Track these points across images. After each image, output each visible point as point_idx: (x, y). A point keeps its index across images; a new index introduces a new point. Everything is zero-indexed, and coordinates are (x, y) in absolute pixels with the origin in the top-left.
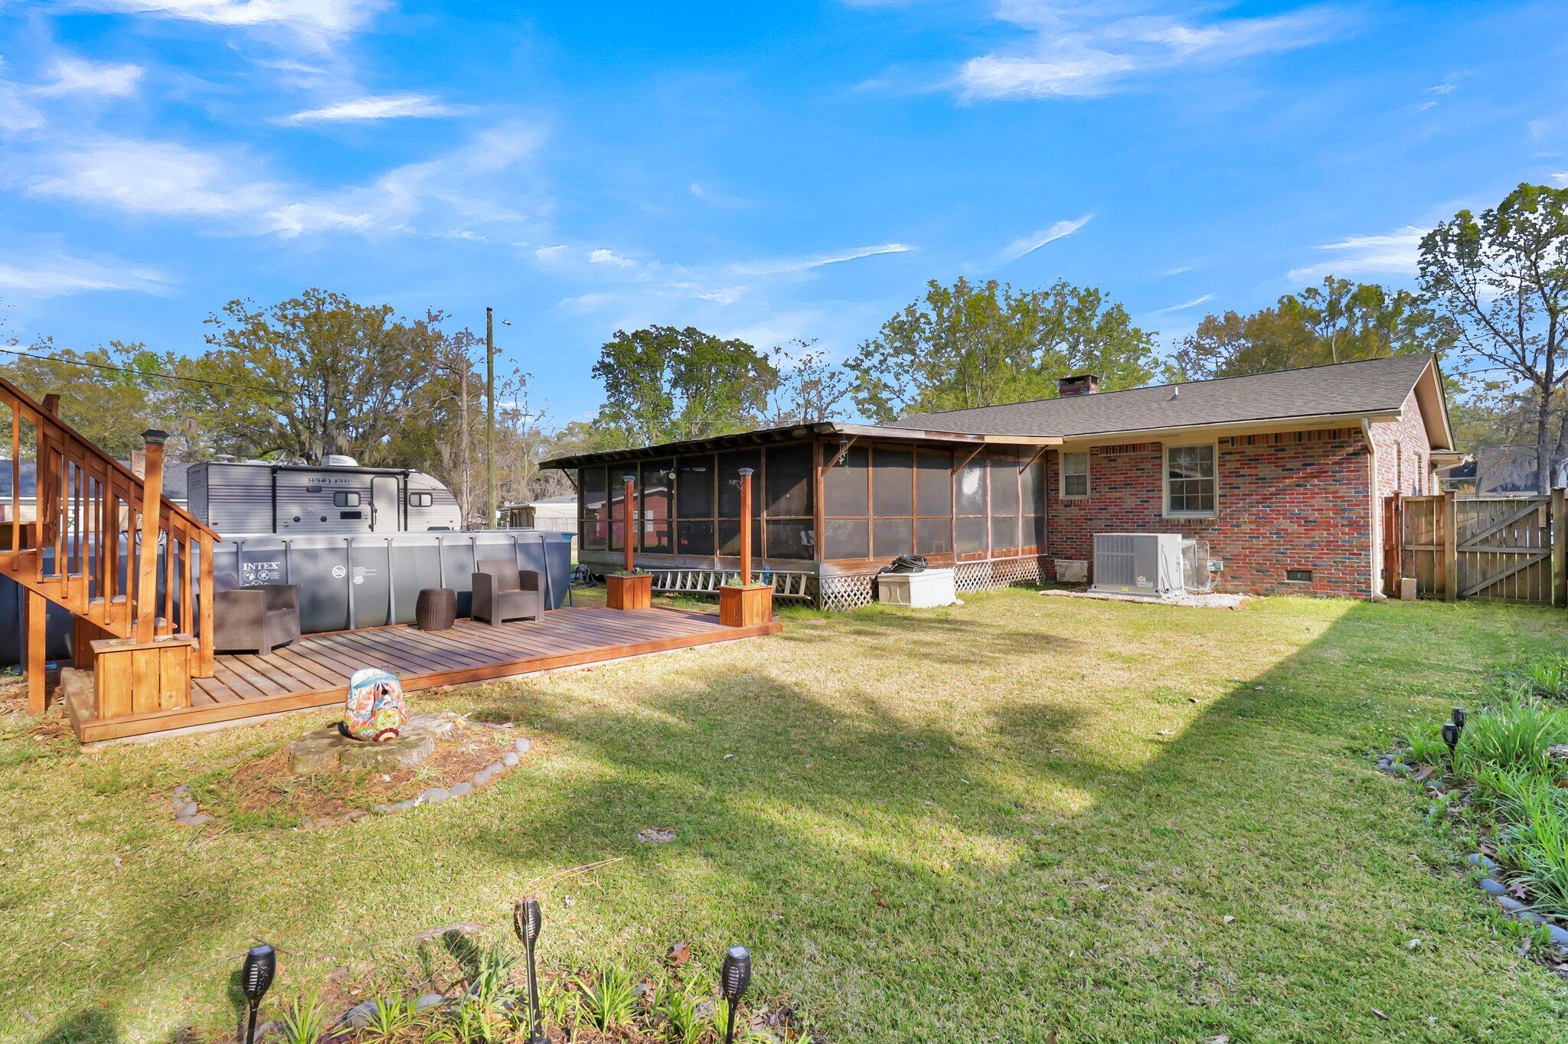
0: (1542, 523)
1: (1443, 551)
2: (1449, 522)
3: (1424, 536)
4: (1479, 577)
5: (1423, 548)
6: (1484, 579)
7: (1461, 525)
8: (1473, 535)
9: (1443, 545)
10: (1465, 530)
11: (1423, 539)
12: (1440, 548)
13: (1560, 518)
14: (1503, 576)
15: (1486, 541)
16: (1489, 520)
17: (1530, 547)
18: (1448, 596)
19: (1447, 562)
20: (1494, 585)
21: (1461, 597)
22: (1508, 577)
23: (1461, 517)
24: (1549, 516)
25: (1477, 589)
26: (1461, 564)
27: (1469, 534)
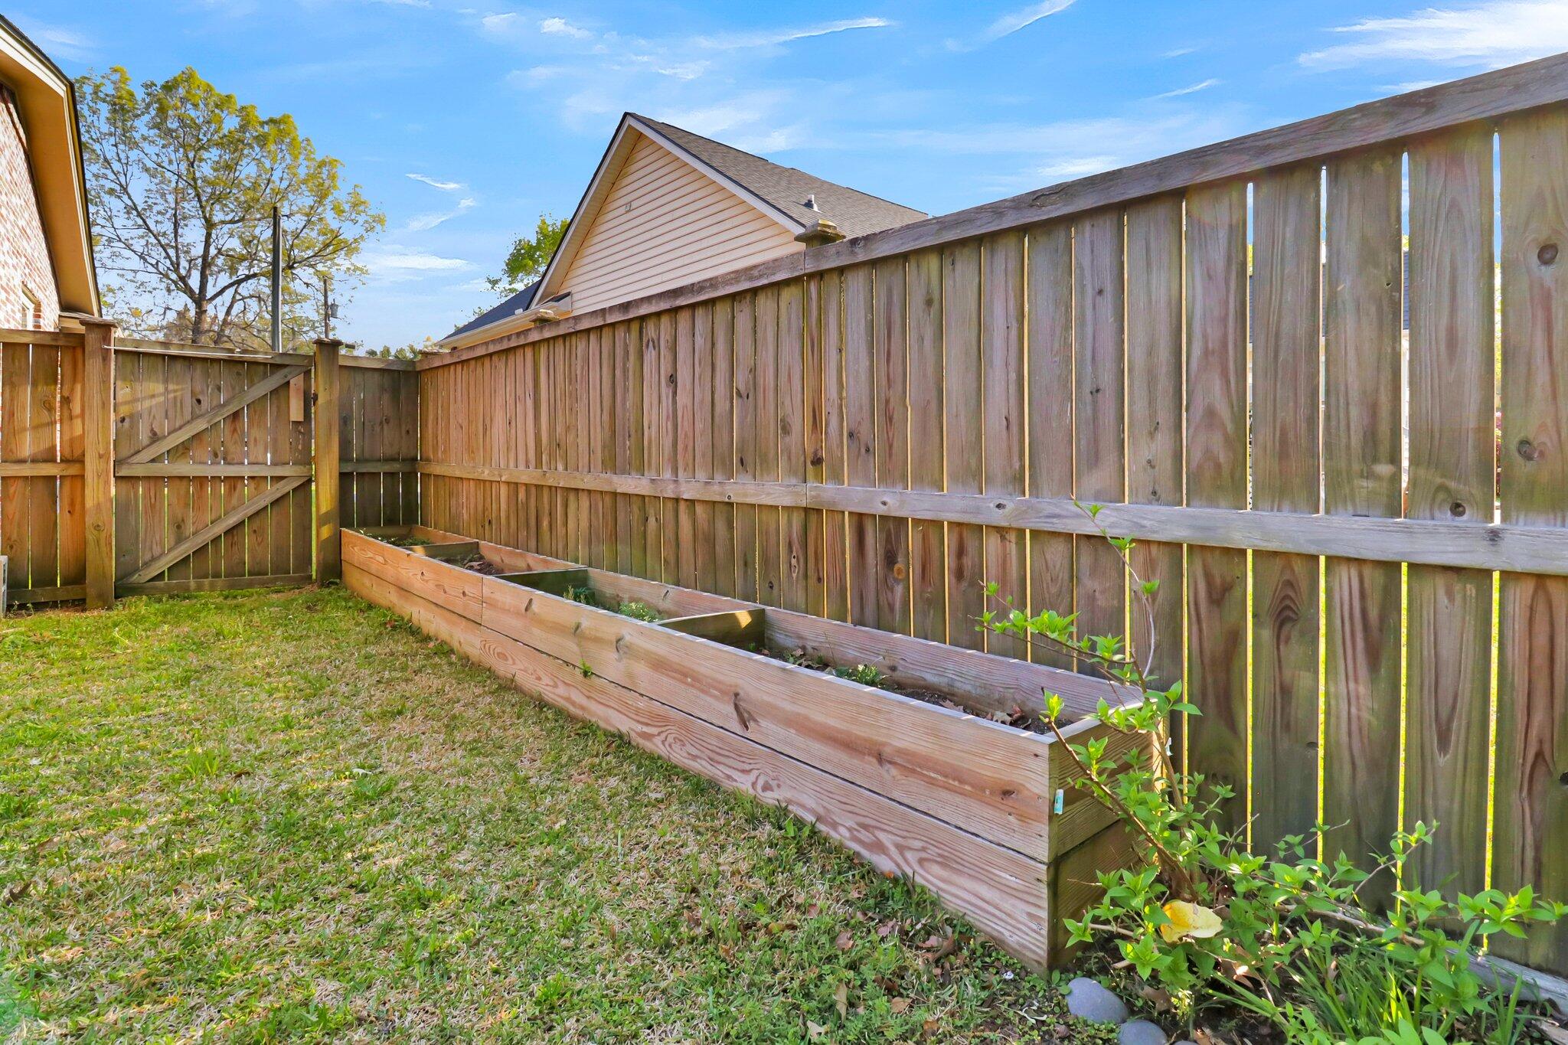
0: (296, 413)
1: (82, 477)
2: (96, 401)
3: (28, 437)
4: (168, 536)
5: (27, 470)
6: (180, 540)
7: (124, 410)
8: (155, 438)
9: (81, 460)
10: (134, 426)
11: (27, 446)
12: (73, 470)
13: (330, 402)
14: (219, 529)
15: (182, 451)
16: (188, 401)
17: (274, 464)
18: (91, 592)
19: (89, 503)
20: (201, 551)
21: (124, 590)
22: (229, 532)
23: (124, 392)
24: (309, 400)
25: (162, 565)
26: (124, 509)
27: (144, 436)
